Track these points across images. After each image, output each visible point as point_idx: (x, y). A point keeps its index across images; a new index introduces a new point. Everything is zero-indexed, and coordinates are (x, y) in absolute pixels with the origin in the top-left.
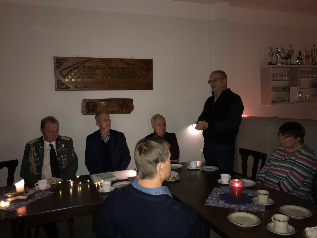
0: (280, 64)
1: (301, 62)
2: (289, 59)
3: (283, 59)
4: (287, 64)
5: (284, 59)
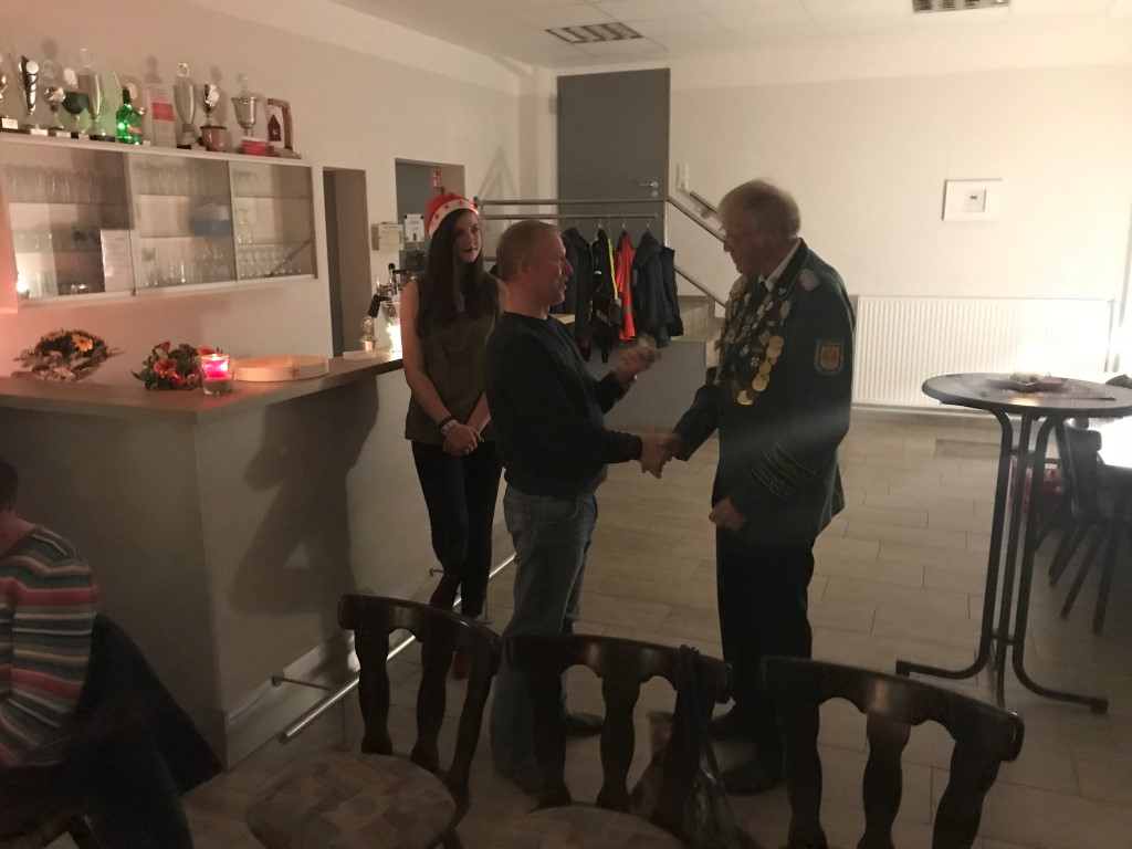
0: (45, 132)
1: (137, 131)
2: (85, 112)
3: (54, 109)
4: (75, 136)
5: (62, 110)
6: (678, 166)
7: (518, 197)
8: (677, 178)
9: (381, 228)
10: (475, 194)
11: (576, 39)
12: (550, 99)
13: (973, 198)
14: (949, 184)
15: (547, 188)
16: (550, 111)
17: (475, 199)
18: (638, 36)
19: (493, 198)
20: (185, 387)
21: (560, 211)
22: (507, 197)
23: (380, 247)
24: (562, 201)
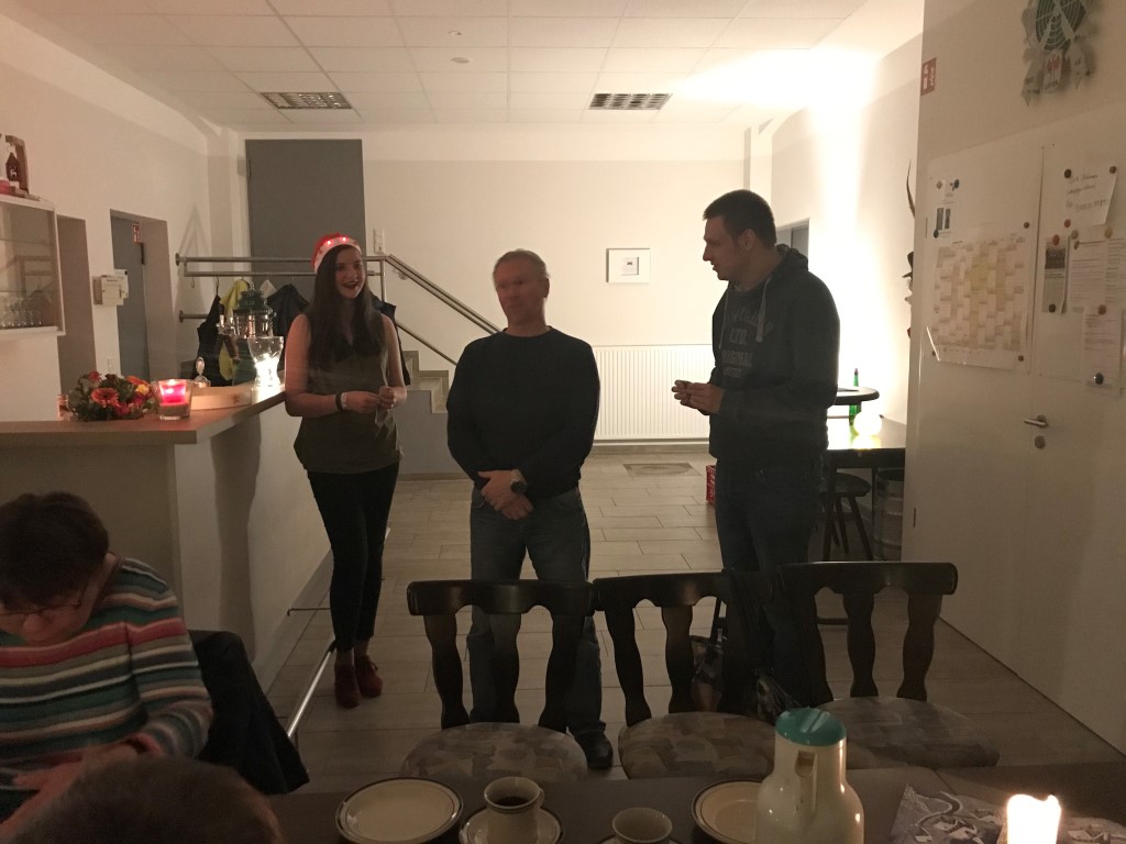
6: (374, 231)
7: (210, 255)
8: (375, 242)
9: (104, 281)
10: (177, 251)
11: (287, 105)
12: (239, 162)
13: (630, 263)
14: (610, 252)
15: (240, 248)
16: (239, 172)
17: (177, 256)
18: (349, 107)
19: (191, 255)
20: (129, 416)
21: (253, 268)
22: (202, 255)
23: (104, 300)
24: (254, 259)
